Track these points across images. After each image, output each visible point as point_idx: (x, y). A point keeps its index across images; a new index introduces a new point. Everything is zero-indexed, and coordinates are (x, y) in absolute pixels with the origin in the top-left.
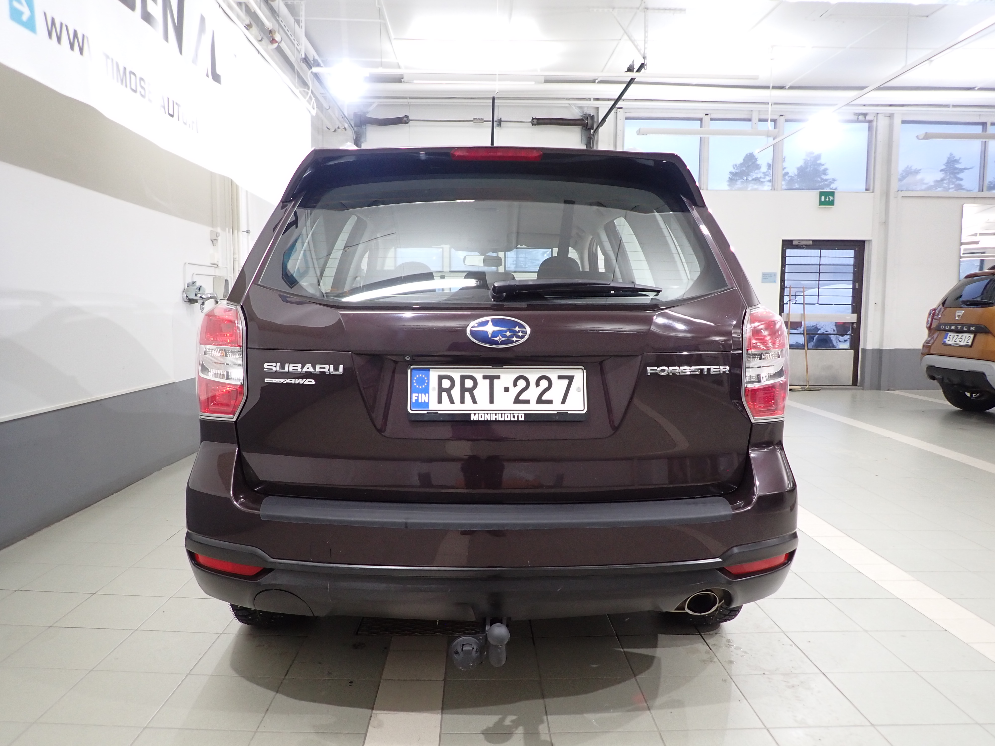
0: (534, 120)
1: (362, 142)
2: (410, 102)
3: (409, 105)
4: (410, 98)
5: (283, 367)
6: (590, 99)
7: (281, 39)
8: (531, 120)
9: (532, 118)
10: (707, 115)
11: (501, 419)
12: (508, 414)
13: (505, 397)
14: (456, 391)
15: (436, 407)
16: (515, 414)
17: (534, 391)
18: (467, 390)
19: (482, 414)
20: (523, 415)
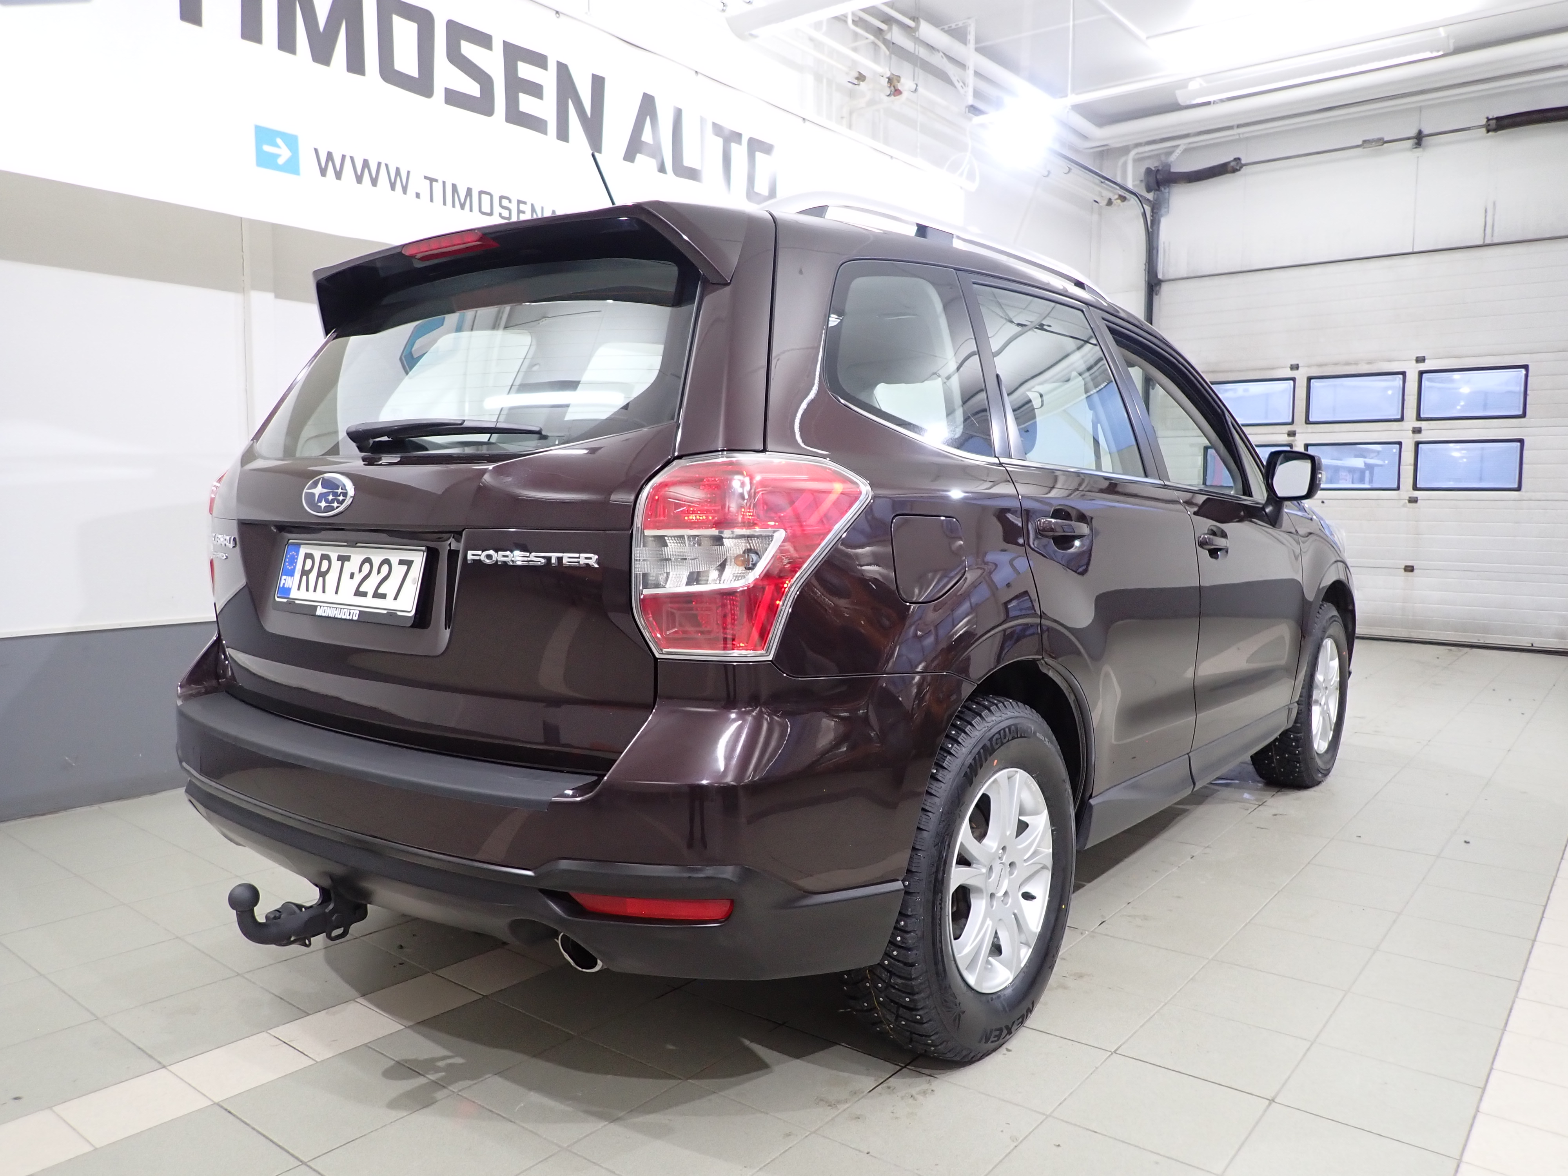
0: (1491, 122)
1: (1162, 216)
2: (1243, 133)
3: (1239, 140)
4: (1239, 126)
7: (915, 86)
8: (1484, 122)
9: (1487, 118)
11: (339, 617)
12: (346, 610)
13: (349, 586)
14: (313, 576)
15: (294, 594)
16: (351, 611)
17: (374, 579)
18: (322, 574)
19: (326, 608)
20: (358, 612)
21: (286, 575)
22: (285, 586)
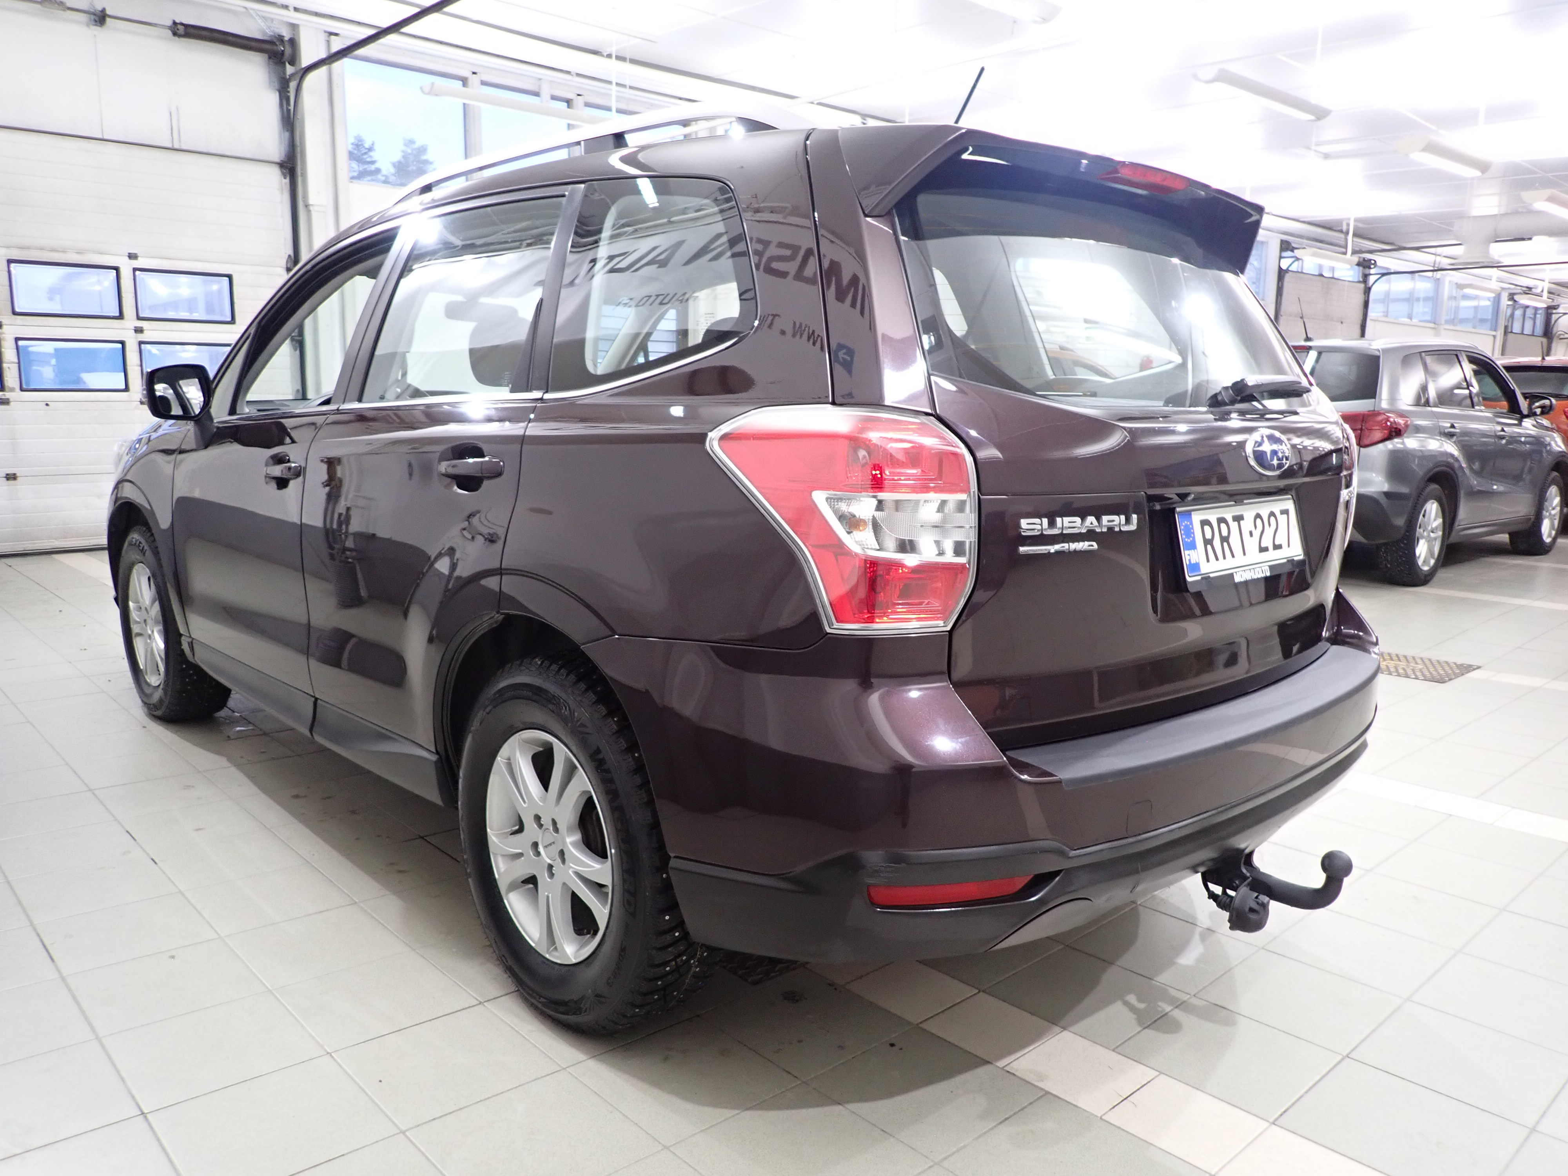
0: (177, 26)
5: (1052, 524)
6: (286, 7)
8: (170, 23)
9: (174, 21)
10: (474, 73)
11: (1255, 577)
12: (1258, 569)
13: (1252, 544)
14: (1217, 542)
15: (1205, 568)
16: (1263, 568)
17: (1269, 532)
18: (1225, 539)
19: (1241, 573)
20: (1268, 568)
21: (1189, 549)
22: (1192, 562)
